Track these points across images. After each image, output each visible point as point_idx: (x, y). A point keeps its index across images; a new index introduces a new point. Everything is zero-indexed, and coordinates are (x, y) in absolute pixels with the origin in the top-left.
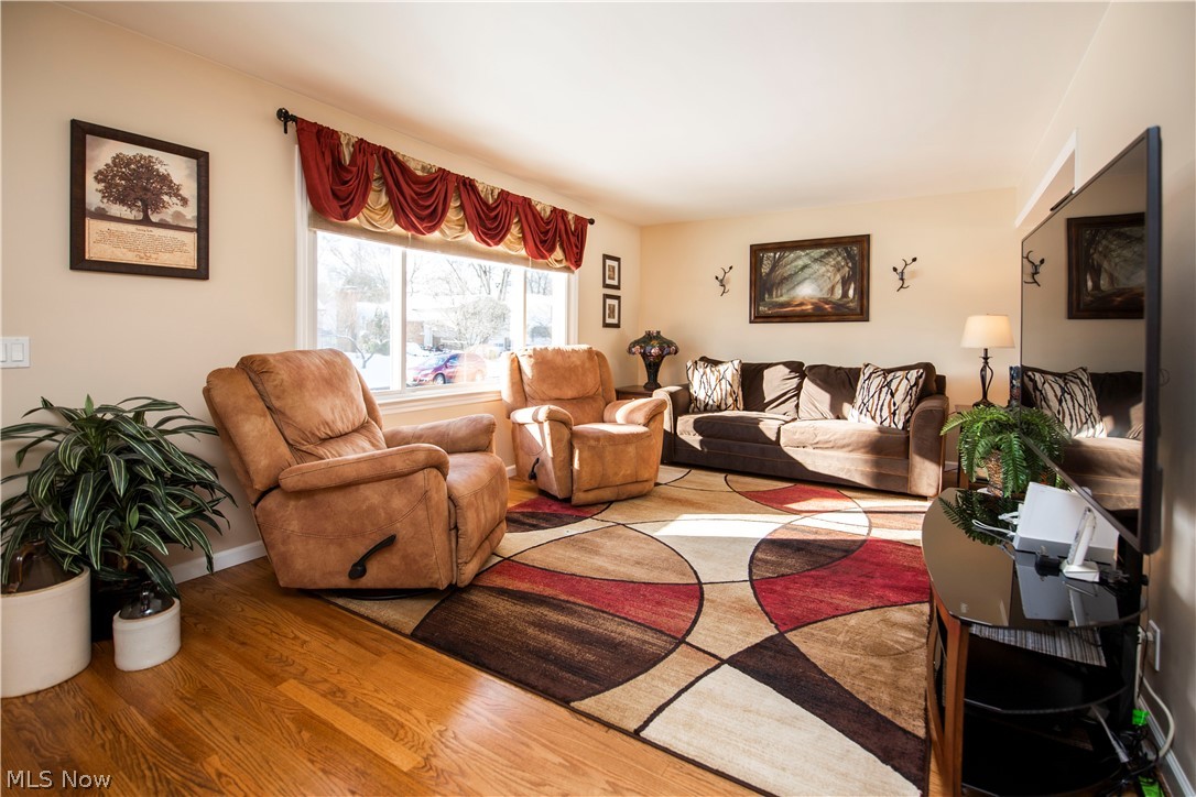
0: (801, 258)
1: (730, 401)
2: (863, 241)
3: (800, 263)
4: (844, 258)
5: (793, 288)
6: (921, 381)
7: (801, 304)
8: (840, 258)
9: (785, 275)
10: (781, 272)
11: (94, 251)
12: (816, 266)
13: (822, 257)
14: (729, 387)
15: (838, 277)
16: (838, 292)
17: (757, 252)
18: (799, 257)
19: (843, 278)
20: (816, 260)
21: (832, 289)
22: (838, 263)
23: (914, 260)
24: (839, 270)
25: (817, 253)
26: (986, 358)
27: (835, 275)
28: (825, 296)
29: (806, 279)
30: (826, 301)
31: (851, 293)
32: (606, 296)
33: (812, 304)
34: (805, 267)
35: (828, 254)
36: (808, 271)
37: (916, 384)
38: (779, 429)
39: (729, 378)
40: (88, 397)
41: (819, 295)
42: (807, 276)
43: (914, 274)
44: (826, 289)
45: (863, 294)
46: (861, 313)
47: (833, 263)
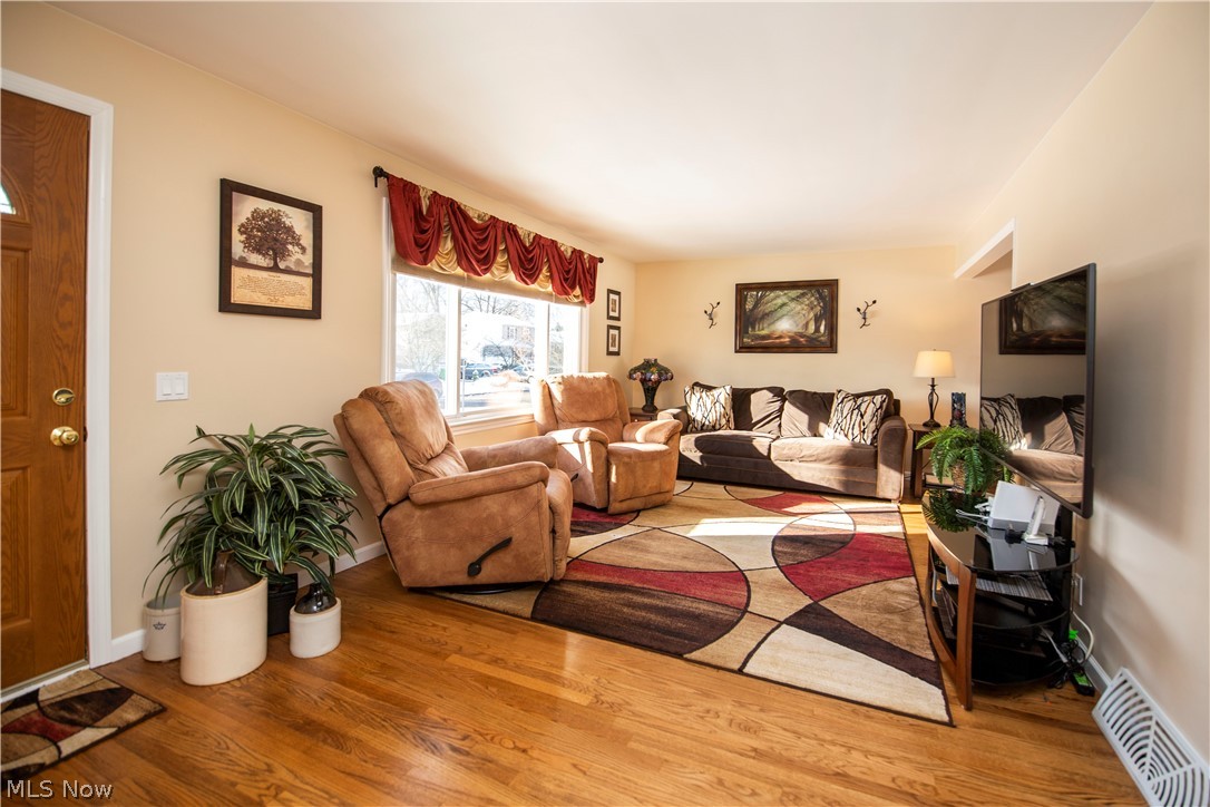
0: (780, 298)
1: (724, 421)
2: (832, 285)
3: (779, 301)
4: (816, 298)
5: (773, 323)
6: (885, 404)
7: (780, 337)
8: (813, 299)
9: (767, 311)
10: (769, 307)
11: (239, 295)
12: (793, 305)
13: (798, 297)
14: (722, 410)
15: (812, 315)
16: (812, 328)
17: (742, 290)
18: (778, 297)
19: (816, 316)
20: (793, 299)
21: (807, 325)
22: (811, 302)
23: (874, 302)
24: (812, 309)
25: (793, 293)
26: (933, 386)
27: (809, 313)
28: (801, 331)
29: (784, 315)
30: (802, 335)
31: (822, 328)
32: (610, 327)
33: (790, 337)
34: (784, 305)
35: (803, 295)
36: (786, 309)
37: (881, 407)
38: (770, 446)
39: (722, 401)
40: (251, 426)
41: (796, 330)
42: (785, 313)
43: (873, 314)
44: (801, 325)
45: (832, 329)
46: (830, 346)
47: (807, 302)
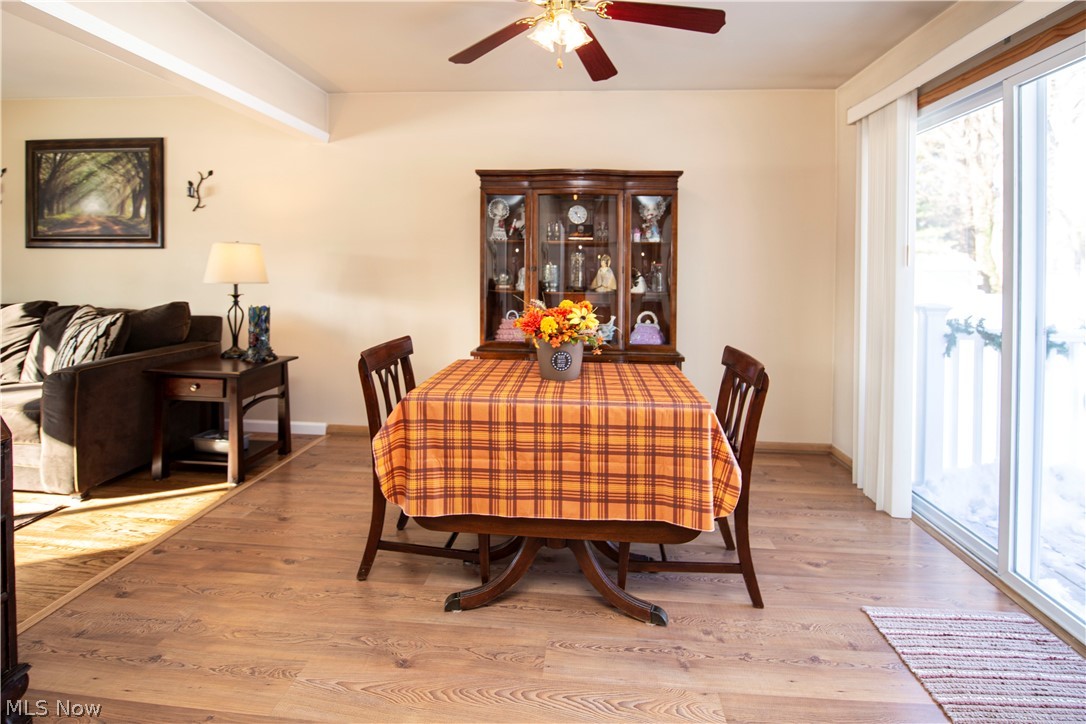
0: (86, 163)
2: (156, 146)
3: (85, 169)
4: (134, 166)
5: (77, 202)
7: (87, 224)
8: (129, 166)
9: (68, 184)
10: (72, 177)
12: (103, 174)
13: (110, 163)
15: (129, 190)
16: (129, 209)
17: (34, 150)
18: (83, 161)
19: (134, 191)
20: (103, 166)
21: (122, 206)
22: (128, 172)
23: (211, 173)
24: (129, 181)
25: (104, 157)
26: (236, 296)
27: (125, 187)
28: (114, 214)
29: (92, 190)
30: (115, 221)
31: (143, 211)
33: (100, 224)
34: (91, 174)
35: (117, 160)
36: (95, 180)
41: (106, 212)
42: (93, 186)
43: (210, 191)
44: (115, 205)
45: (157, 213)
46: (155, 235)
47: (122, 171)
